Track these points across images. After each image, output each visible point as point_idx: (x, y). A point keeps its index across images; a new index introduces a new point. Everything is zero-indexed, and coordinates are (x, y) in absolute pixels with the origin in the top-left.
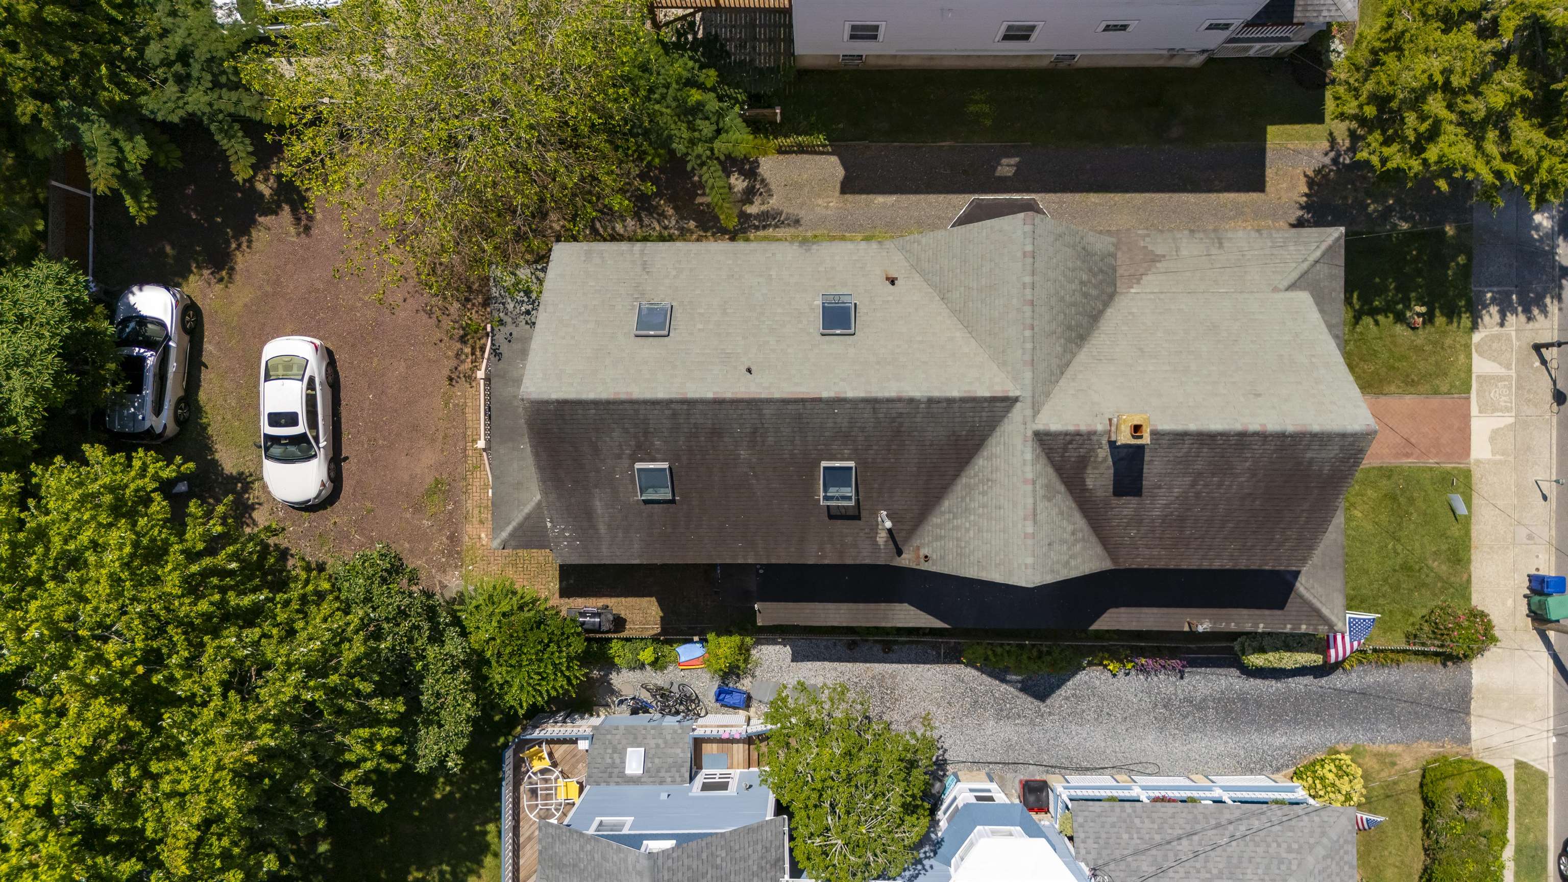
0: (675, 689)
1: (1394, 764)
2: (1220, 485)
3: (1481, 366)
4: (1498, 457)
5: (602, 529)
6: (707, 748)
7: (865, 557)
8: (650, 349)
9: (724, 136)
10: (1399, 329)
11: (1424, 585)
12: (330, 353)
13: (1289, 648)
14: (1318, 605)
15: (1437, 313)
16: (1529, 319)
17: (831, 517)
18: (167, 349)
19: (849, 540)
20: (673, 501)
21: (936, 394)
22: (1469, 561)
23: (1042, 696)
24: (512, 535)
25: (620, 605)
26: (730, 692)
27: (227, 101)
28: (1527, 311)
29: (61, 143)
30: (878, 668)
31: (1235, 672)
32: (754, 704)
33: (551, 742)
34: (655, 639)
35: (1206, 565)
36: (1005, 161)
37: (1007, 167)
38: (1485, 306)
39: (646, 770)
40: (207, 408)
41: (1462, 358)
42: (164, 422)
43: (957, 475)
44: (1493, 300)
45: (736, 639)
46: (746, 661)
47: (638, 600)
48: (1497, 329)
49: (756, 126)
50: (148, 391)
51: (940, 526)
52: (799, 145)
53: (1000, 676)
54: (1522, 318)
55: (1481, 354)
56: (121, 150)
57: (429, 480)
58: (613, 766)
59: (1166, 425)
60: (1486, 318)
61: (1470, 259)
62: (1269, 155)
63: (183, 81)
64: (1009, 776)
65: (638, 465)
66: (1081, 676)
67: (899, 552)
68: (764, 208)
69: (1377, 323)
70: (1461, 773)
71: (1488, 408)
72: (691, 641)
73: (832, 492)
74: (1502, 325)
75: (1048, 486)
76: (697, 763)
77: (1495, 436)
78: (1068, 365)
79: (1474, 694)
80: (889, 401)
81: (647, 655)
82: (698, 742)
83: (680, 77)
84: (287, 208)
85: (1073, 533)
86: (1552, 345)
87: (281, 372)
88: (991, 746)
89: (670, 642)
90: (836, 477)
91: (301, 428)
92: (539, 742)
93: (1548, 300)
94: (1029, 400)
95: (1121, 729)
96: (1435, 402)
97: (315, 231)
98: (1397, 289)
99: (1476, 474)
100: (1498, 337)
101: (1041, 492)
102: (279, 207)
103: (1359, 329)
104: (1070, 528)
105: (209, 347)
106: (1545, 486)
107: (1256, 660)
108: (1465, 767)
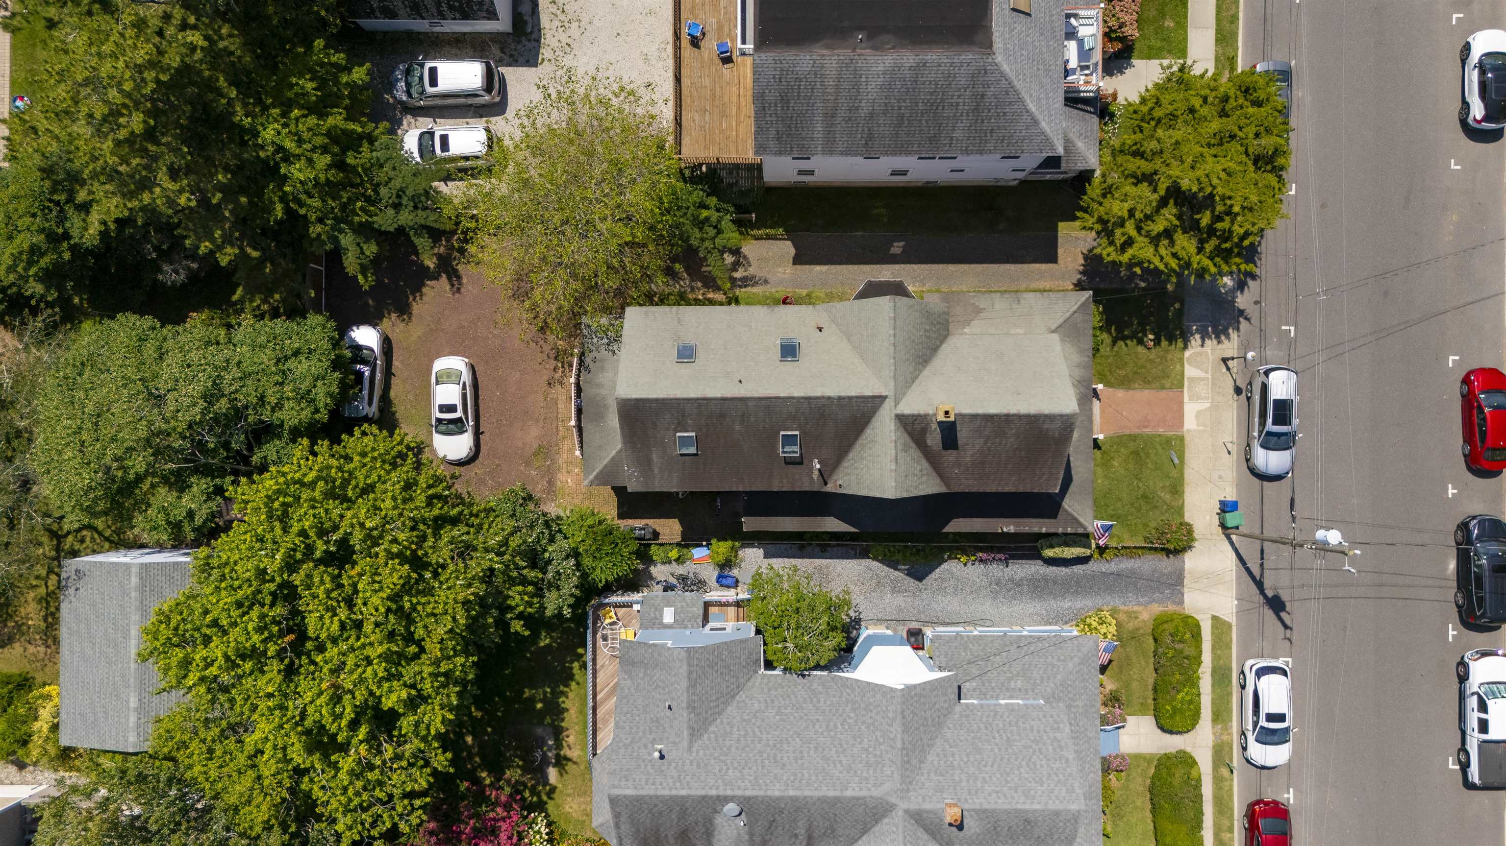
0: (691, 575)
1: (1136, 618)
2: (1000, 444)
3: (1190, 371)
4: (1201, 428)
5: (656, 471)
6: (712, 610)
7: (806, 487)
8: (685, 370)
9: (721, 236)
10: (1140, 349)
11: (1156, 507)
12: (472, 366)
13: (1067, 545)
14: (1076, 515)
15: (1163, 338)
16: (1219, 342)
17: (787, 463)
18: (375, 364)
19: (797, 477)
20: (697, 455)
21: (843, 394)
22: (1183, 492)
23: (920, 578)
24: (596, 478)
25: (655, 524)
26: (726, 577)
27: (421, 217)
28: (1218, 337)
29: (329, 247)
30: (818, 562)
31: (1040, 562)
32: (740, 585)
33: (617, 606)
34: (678, 544)
35: (1000, 490)
36: (895, 244)
37: (897, 248)
38: (1192, 335)
39: (676, 621)
40: (395, 401)
41: (1178, 367)
42: (373, 410)
43: (856, 438)
44: (1197, 331)
45: (729, 543)
46: (736, 556)
47: (667, 520)
48: (1199, 349)
49: (740, 224)
50: (366, 392)
51: (846, 468)
52: (767, 235)
53: (893, 565)
54: (1215, 342)
55: (1189, 364)
56: (361, 249)
57: (535, 446)
58: (656, 618)
59: (966, 410)
60: (1193, 342)
61: (1182, 305)
62: (1060, 240)
63: (397, 206)
64: (900, 628)
65: (678, 434)
66: (945, 566)
67: (826, 484)
68: (745, 274)
69: (1126, 345)
70: (1172, 620)
71: (1195, 398)
72: (701, 546)
73: (787, 449)
74: (1202, 346)
75: (904, 444)
76: (706, 619)
77: (1199, 414)
78: (917, 377)
79: (1186, 574)
80: (817, 398)
81: (674, 554)
82: (707, 605)
83: (695, 202)
84: (444, 276)
85: (921, 471)
86: (1233, 359)
87: (445, 379)
88: (888, 610)
89: (687, 546)
90: (788, 440)
91: (459, 414)
92: (609, 605)
93: (1231, 331)
94: (893, 398)
95: (970, 598)
96: (1163, 394)
97: (462, 290)
98: (1138, 324)
99: (1187, 438)
100: (1200, 354)
101: (900, 447)
102: (440, 275)
103: (1116, 349)
104: (919, 468)
105: (396, 363)
106: (1229, 446)
107: (1049, 553)
108: (1175, 616)
